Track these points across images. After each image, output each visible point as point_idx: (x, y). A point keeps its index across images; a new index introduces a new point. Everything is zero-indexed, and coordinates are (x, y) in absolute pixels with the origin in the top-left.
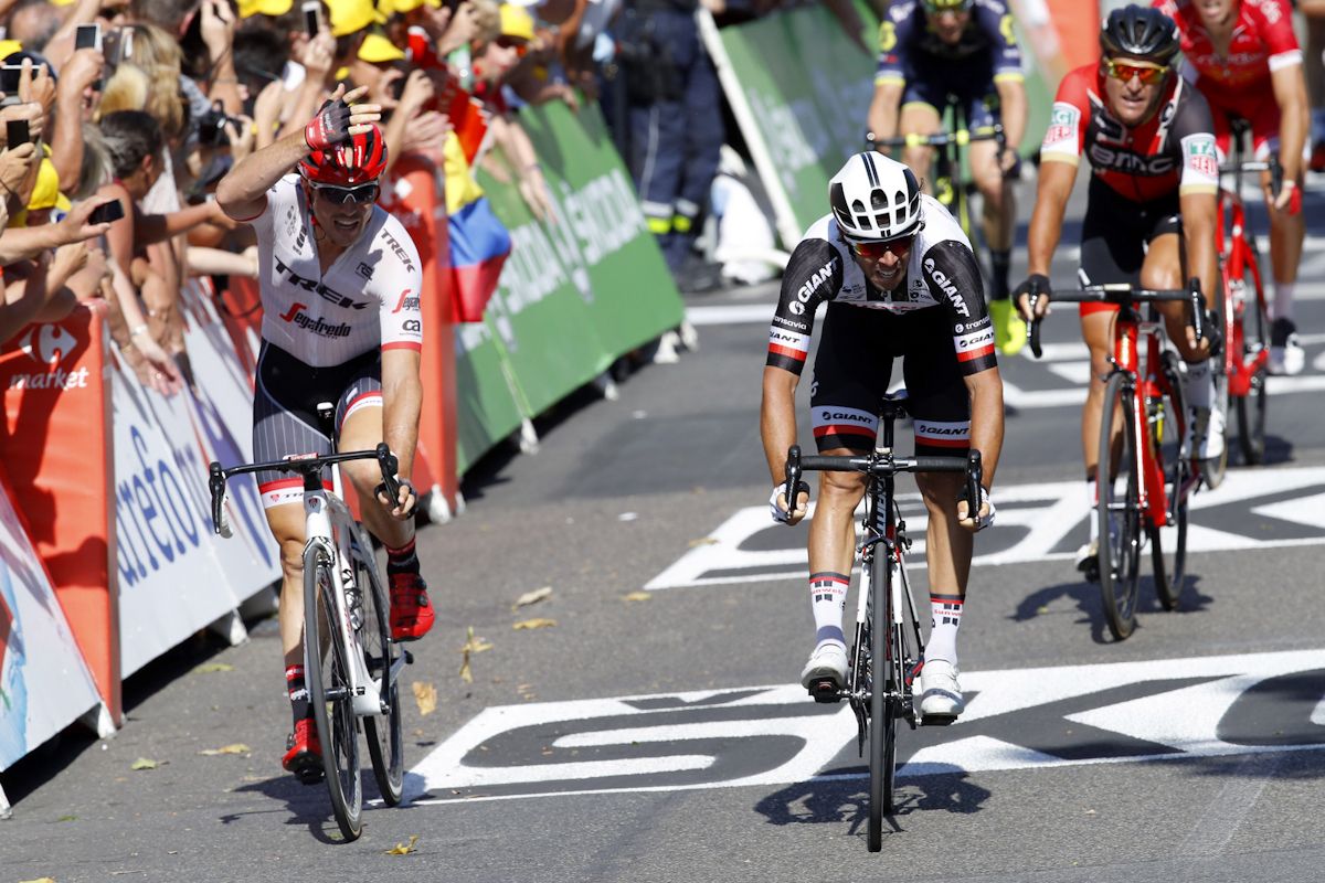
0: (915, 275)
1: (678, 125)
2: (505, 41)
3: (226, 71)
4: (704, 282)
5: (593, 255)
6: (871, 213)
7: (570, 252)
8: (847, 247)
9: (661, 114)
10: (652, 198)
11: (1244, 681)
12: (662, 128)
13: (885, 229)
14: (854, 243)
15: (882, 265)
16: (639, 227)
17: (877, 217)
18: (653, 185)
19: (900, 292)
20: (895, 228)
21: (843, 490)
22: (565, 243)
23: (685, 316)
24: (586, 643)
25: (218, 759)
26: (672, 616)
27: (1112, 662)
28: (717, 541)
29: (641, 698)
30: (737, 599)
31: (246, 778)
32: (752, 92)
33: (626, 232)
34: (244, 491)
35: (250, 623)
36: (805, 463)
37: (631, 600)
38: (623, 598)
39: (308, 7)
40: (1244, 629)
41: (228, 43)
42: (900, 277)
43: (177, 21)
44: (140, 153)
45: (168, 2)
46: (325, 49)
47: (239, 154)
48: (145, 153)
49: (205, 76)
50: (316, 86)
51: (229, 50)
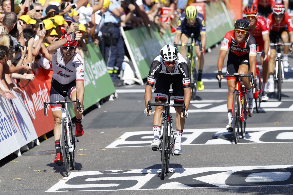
0: (176, 68)
1: (115, 51)
3: (22, 36)
4: (120, 84)
5: (97, 77)
6: (168, 56)
7: (92, 77)
9: (112, 48)
10: (109, 66)
11: (231, 172)
12: (112, 51)
15: (170, 67)
16: (106, 72)
17: (169, 57)
18: (109, 63)
19: (173, 71)
20: (172, 60)
21: (160, 109)
22: (91, 75)
23: (115, 91)
24: (92, 159)
25: (15, 181)
26: (111, 154)
27: (203, 167)
28: (121, 139)
29: (104, 171)
30: (124, 151)
31: (21, 185)
32: (131, 44)
33: (104, 73)
34: (22, 125)
35: (22, 152)
36: (151, 104)
37: (102, 150)
38: (100, 150)
39: (40, 23)
40: (231, 161)
41: (23, 30)
42: (173, 69)
43: (12, 25)
44: (4, 54)
45: (10, 21)
46: (44, 32)
47: (23, 54)
48: (5, 55)
49: (18, 37)
50: (41, 40)
51: (23, 32)
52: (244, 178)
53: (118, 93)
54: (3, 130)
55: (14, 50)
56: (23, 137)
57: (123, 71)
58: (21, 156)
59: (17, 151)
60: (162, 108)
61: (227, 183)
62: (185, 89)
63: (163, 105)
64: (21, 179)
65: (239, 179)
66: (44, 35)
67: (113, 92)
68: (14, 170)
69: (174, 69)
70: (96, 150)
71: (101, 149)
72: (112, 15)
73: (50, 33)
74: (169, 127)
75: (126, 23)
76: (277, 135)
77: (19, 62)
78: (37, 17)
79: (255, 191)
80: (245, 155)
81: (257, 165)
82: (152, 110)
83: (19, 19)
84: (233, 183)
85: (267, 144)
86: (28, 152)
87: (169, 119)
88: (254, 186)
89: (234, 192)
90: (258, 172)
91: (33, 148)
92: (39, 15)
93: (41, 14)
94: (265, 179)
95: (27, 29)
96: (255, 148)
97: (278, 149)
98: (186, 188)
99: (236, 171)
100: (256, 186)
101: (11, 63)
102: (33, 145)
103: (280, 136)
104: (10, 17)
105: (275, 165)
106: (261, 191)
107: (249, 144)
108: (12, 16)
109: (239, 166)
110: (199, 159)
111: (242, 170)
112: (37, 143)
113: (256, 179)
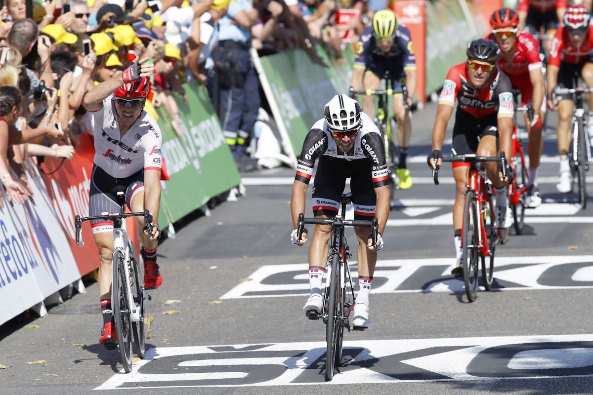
0: (358, 145)
1: (241, 98)
2: (167, 59)
3: (48, 67)
4: (250, 167)
5: (202, 153)
6: (340, 120)
7: (192, 152)
8: (330, 133)
9: (233, 93)
10: (228, 130)
11: (480, 348)
12: (233, 99)
13: (345, 127)
14: (332, 131)
15: (344, 142)
16: (222, 142)
17: (342, 121)
18: (229, 124)
19: (351, 152)
20: (349, 126)
21: (324, 232)
22: (190, 148)
23: (241, 181)
24: (193, 322)
25: (33, 366)
26: (231, 311)
27: (421, 338)
28: (251, 279)
29: (216, 346)
30: (259, 305)
31: (45, 375)
32: (273, 85)
33: (217, 144)
34: (48, 250)
35: (49, 307)
36: (306, 220)
37: (213, 304)
38: (210, 303)
39: (85, 41)
40: (480, 326)
41: (49, 56)
42: (351, 146)
43: (28, 46)
44: (12, 105)
45: (24, 37)
46: (92, 60)
47: (51, 105)
48: (14, 105)
49: (38, 70)
50: (87, 76)
51: (49, 59)
52: (505, 360)
53: (246, 186)
54: (8, 262)
55: (32, 97)
56: (49, 274)
57: (257, 139)
58: (46, 315)
59: (38, 306)
60: (328, 230)
61: (470, 371)
62: (377, 190)
63: (330, 223)
64: (46, 364)
65: (495, 364)
66: (92, 65)
67: (235, 184)
68: (32, 344)
69: (353, 147)
70: (201, 304)
71: (211, 300)
72: (235, 25)
73: (106, 61)
74: (343, 268)
75: (264, 42)
76: (573, 273)
77: (42, 121)
78: (78, 27)
79: (529, 388)
80: (507, 314)
81: (531, 334)
82: (307, 232)
83: (42, 34)
84: (484, 372)
85: (552, 290)
86: (60, 307)
87: (343, 252)
88: (526, 378)
89: (486, 389)
90: (535, 349)
91: (71, 298)
92: (82, 25)
93: (86, 23)
94: (549, 363)
95: (58, 52)
96: (529, 299)
97: (575, 301)
98: (387, 381)
99: (488, 347)
100: (530, 378)
101: (27, 123)
102: (70, 292)
103: (580, 275)
104: (23, 28)
105: (569, 333)
106: (540, 388)
107: (516, 291)
108: (26, 27)
109: (495, 336)
110: (412, 321)
111: (500, 345)
112: (78, 288)
113: (531, 363)
